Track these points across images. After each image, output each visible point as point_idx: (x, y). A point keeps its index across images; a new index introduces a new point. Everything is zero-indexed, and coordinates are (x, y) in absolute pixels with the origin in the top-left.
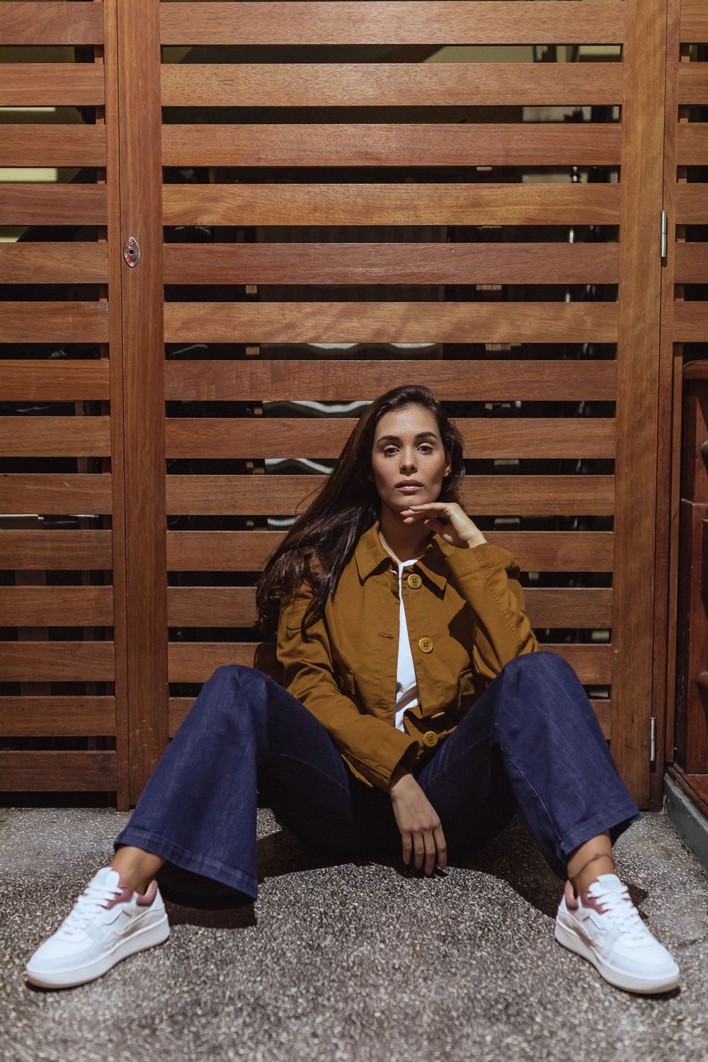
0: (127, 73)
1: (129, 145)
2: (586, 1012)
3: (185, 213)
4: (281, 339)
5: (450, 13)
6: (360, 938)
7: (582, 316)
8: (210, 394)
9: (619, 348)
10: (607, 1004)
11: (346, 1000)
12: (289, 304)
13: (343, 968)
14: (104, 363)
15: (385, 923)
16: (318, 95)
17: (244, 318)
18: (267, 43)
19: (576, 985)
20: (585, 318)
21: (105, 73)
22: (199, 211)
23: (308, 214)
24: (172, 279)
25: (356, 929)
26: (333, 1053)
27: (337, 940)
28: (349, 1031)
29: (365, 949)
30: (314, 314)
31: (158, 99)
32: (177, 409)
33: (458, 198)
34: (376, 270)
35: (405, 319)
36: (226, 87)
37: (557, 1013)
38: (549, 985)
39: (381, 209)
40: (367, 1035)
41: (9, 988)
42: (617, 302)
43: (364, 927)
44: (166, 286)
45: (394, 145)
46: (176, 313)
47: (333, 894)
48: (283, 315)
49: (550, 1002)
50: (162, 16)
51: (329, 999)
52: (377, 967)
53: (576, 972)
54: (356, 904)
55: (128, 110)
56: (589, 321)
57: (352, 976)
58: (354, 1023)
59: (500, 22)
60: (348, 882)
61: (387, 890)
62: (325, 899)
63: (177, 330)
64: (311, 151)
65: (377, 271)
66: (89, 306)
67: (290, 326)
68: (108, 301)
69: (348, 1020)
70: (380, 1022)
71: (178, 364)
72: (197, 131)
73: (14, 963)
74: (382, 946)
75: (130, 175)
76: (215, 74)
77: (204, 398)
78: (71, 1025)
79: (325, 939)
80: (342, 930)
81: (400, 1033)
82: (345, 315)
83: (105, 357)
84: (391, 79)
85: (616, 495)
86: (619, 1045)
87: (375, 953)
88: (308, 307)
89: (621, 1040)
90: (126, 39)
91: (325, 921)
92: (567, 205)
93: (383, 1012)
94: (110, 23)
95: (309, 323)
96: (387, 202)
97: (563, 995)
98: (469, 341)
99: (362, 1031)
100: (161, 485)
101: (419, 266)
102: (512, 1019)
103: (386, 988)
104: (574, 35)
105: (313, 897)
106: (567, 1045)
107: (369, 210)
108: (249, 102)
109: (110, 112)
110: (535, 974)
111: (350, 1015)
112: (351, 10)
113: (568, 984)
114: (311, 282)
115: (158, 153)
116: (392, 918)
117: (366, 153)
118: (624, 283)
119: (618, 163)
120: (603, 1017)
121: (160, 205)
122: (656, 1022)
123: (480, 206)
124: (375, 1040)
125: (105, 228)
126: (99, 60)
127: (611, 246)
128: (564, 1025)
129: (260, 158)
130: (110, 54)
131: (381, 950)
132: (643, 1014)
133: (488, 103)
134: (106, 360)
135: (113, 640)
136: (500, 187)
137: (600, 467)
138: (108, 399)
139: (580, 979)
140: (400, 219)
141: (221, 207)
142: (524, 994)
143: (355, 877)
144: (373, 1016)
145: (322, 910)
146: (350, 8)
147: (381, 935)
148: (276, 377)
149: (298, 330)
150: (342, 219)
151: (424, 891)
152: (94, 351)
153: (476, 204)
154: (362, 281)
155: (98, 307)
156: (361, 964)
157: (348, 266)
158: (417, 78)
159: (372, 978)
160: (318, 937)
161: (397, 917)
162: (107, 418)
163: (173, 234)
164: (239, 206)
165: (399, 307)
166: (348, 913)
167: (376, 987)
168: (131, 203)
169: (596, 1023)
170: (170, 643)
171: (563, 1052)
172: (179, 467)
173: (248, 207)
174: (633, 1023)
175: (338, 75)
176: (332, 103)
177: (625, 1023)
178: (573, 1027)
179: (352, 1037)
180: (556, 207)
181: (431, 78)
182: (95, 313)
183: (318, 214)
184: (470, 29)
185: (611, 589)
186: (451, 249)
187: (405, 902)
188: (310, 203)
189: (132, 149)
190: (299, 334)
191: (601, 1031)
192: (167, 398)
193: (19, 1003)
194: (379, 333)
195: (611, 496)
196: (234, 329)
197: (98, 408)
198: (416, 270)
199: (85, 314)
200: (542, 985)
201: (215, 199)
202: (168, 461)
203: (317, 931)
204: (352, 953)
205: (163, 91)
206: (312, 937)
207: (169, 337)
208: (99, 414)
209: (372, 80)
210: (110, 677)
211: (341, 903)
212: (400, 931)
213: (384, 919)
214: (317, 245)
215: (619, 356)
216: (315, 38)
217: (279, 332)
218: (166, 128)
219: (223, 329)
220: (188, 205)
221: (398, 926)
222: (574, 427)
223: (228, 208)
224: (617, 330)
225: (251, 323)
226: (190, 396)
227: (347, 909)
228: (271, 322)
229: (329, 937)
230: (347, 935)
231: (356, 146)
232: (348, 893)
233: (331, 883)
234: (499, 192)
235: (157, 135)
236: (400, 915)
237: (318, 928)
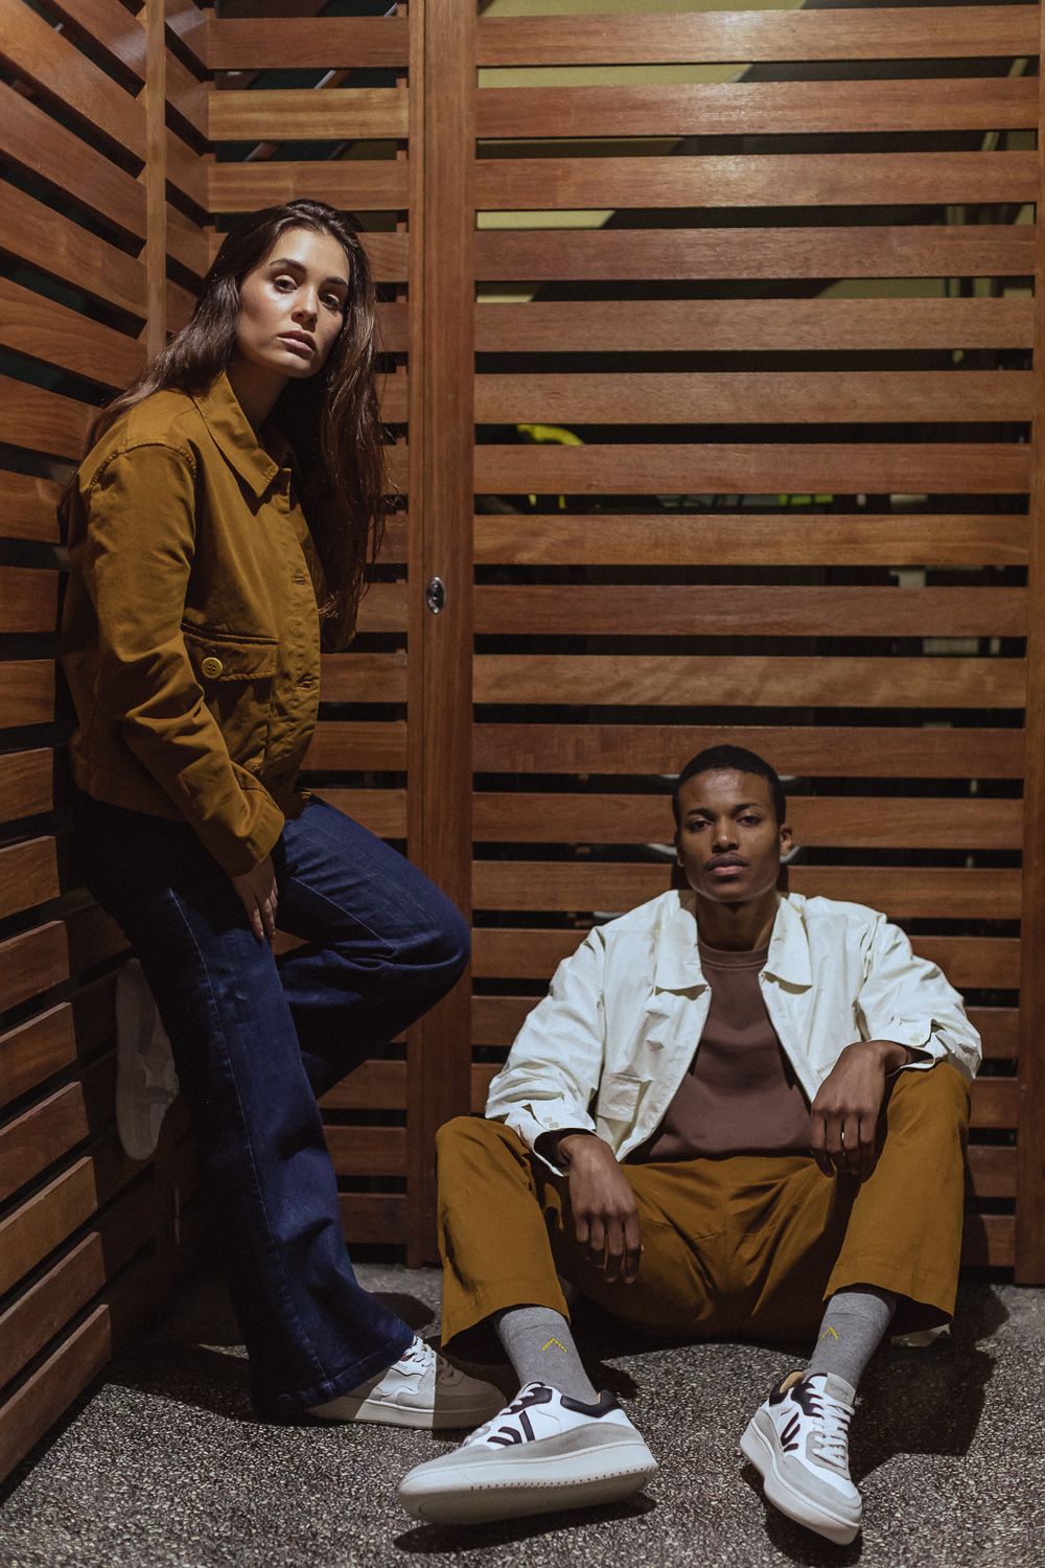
0: (435, 385)
1: (435, 469)
2: (954, 1510)
3: (500, 550)
4: (614, 700)
5: (821, 313)
6: (697, 1423)
7: (981, 676)
8: (526, 764)
9: (1028, 714)
10: (980, 1502)
11: (678, 1487)
12: (622, 658)
13: (676, 1453)
14: (401, 727)
15: (728, 1406)
16: (661, 410)
17: (570, 675)
18: (600, 349)
19: (947, 1481)
20: (985, 678)
21: (409, 384)
22: (517, 548)
23: (647, 551)
24: (484, 628)
25: (693, 1412)
26: (662, 1540)
27: (670, 1424)
28: (681, 1519)
29: (703, 1434)
30: (653, 671)
31: (471, 416)
32: (487, 782)
33: (829, 533)
34: (729, 618)
35: (764, 677)
36: (551, 401)
37: (921, 1509)
38: (915, 1480)
39: (735, 545)
40: (701, 1523)
41: (296, 1460)
42: (1025, 659)
43: (702, 1410)
44: (476, 636)
45: (752, 470)
46: (486, 667)
47: (667, 1372)
48: (616, 671)
49: (914, 1498)
50: (476, 319)
51: (659, 1486)
52: (715, 1454)
53: (948, 1468)
54: (694, 1385)
55: (435, 429)
56: (990, 681)
57: (686, 1462)
58: (687, 1511)
59: (882, 323)
60: (685, 1360)
61: (732, 1370)
62: (657, 1378)
63: (489, 688)
64: (652, 477)
65: (732, 620)
66: (385, 658)
67: (626, 684)
68: (407, 652)
69: (681, 1507)
70: (717, 1511)
71: (489, 729)
72: (517, 453)
73: (300, 1434)
74: (723, 1431)
75: (436, 506)
76: (540, 386)
77: (520, 770)
78: (370, 1501)
79: (656, 1421)
80: (676, 1413)
81: (739, 1523)
82: (691, 672)
83: (402, 719)
84: (750, 391)
85: (1025, 894)
86: (988, 1545)
87: (714, 1438)
88: (646, 661)
89: (992, 1541)
90: (434, 343)
91: (657, 1402)
92: (963, 541)
93: (720, 1501)
94: (417, 327)
95: (648, 682)
96: (743, 537)
97: (930, 1491)
98: (842, 704)
99: (696, 1520)
100: (466, 871)
101: (782, 614)
102: (868, 1514)
103: (725, 1477)
104: (972, 338)
105: (643, 1375)
106: (927, 1542)
107: (722, 546)
108: (579, 418)
109: (414, 430)
110: (899, 1468)
111: (683, 1503)
112: (703, 310)
113: (937, 1479)
114: (651, 632)
115: (469, 478)
116: (737, 1402)
117: (719, 479)
118: (1033, 636)
119: (1026, 491)
120: (973, 1515)
121: (470, 541)
122: (1034, 1524)
123: (856, 542)
124: (711, 1529)
125: (405, 566)
126: (401, 370)
127: (1018, 593)
128: (926, 1522)
129: (591, 485)
130: (415, 365)
131: (722, 1435)
132: (1020, 1514)
133: (866, 420)
134: (403, 723)
135: (405, 1058)
136: (881, 520)
137: (1006, 859)
138: (404, 769)
139: (951, 1476)
140: (760, 558)
141: (543, 543)
142: (884, 1488)
143: (694, 1354)
144: (709, 1505)
145: (653, 1389)
146: (701, 307)
147: (722, 1420)
148: (607, 745)
149: (634, 690)
150: (688, 557)
151: (776, 1373)
152: (392, 712)
153: (852, 540)
154: (713, 632)
155: (395, 660)
156: (697, 1450)
157: (696, 613)
158: (782, 391)
159: (709, 1465)
160: (649, 1420)
161: (742, 1401)
162: (403, 792)
163: (487, 574)
164: (565, 542)
165: (757, 663)
166: (685, 1394)
167: (714, 1475)
168: (436, 536)
169: (964, 1521)
170: (473, 1065)
171: (921, 1549)
172: (489, 851)
173: (576, 543)
174: (1008, 1523)
175: (686, 386)
176: (678, 420)
177: (998, 1523)
178: (937, 1525)
179: (683, 1525)
180: (950, 544)
181: (798, 390)
182: (392, 667)
183: (659, 552)
184: (847, 332)
185: (1017, 1010)
186: (821, 594)
187: (752, 1385)
188: (649, 538)
189: (439, 474)
190: (635, 695)
191: (969, 1529)
192: (475, 769)
193: (309, 1477)
194: (732, 694)
195: (1016, 894)
196: (557, 687)
197: (392, 780)
198: (778, 618)
199: (381, 669)
200: (907, 1480)
201: (535, 534)
202: (475, 844)
203: (647, 1413)
204: (687, 1438)
205: (477, 405)
206: (640, 1419)
207: (479, 696)
208: (394, 788)
209: (727, 393)
210: (399, 1104)
211: (676, 1383)
212: (745, 1417)
213: (726, 1402)
214: (658, 588)
215: (1027, 723)
216: (658, 342)
217: (611, 691)
218: (479, 450)
219: (544, 687)
220: (502, 541)
221: (742, 1410)
222: (971, 810)
223: (552, 544)
224: (1025, 693)
225: (577, 681)
226: (504, 766)
227: (684, 1389)
228: (601, 680)
229: (661, 1420)
230: (682, 1418)
231: (707, 471)
232: (685, 1371)
233: (666, 1360)
234: (880, 525)
235: (469, 458)
236: (746, 1398)
237: (649, 1409)
